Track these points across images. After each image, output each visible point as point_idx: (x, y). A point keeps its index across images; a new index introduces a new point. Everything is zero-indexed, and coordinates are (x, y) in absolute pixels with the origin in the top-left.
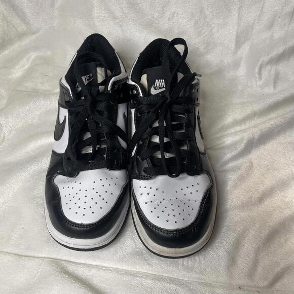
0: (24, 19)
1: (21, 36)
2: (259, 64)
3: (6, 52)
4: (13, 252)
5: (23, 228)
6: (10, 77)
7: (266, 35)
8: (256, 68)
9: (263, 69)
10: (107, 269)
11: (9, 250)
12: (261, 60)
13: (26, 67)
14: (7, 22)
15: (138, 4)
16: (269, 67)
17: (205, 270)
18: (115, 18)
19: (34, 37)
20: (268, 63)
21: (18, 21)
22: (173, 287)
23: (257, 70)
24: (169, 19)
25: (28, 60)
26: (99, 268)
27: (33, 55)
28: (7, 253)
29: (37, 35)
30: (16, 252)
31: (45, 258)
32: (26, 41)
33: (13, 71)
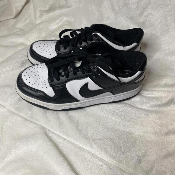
1: (61, 7)
3: (51, 14)
6: (49, 28)
10: (68, 141)
17: (122, 161)
18: (114, 10)
19: (67, 9)
24: (145, 16)
25: (61, 21)
26: (64, 139)
27: (65, 19)
28: (21, 116)
29: (69, 9)
32: (63, 11)
33: (52, 25)
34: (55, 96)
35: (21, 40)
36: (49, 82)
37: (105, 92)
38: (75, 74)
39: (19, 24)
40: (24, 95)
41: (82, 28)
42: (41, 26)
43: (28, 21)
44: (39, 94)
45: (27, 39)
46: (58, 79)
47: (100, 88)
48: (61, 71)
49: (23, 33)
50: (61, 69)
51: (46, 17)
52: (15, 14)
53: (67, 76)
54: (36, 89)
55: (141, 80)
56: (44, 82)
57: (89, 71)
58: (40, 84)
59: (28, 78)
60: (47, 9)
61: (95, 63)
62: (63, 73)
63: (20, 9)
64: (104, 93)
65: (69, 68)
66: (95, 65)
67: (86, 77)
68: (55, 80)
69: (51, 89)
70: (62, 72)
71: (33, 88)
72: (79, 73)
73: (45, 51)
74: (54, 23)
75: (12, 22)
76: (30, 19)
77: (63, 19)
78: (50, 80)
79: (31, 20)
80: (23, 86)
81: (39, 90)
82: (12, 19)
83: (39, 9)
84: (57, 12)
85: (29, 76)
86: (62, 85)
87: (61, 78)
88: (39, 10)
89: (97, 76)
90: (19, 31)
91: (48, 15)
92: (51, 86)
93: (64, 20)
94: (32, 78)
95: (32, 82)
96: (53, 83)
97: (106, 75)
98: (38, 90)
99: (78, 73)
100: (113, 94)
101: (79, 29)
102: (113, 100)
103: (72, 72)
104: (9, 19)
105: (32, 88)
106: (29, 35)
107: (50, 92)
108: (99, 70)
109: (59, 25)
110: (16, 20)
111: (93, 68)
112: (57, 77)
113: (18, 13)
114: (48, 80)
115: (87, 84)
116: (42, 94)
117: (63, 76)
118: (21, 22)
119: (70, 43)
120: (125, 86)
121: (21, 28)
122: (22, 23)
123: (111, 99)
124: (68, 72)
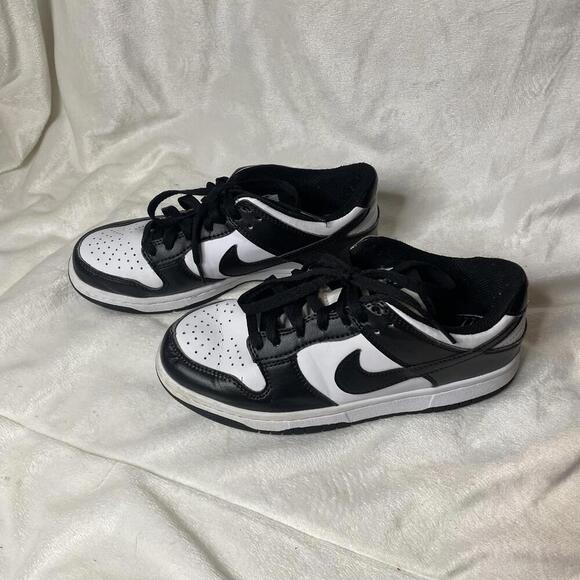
0: (158, 95)
1: (149, 120)
2: (527, 214)
3: (125, 141)
4: (75, 445)
5: (94, 412)
6: (124, 180)
7: (548, 165)
8: (522, 220)
9: (533, 223)
10: (202, 494)
11: (70, 440)
12: (532, 208)
13: (151, 168)
14: (132, 98)
15: (333, 93)
16: (545, 220)
17: (350, 528)
19: (169, 123)
20: (543, 214)
21: (149, 98)
22: (293, 543)
23: (522, 222)
24: (382, 119)
25: (154, 157)
26: (192, 490)
27: (165, 149)
28: (67, 443)
29: (175, 120)
30: (80, 444)
31: (117, 461)
32: (157, 128)
33: (130, 172)
34: (266, 388)
35: (47, 228)
36: (250, 350)
37: (412, 377)
38: (323, 325)
39: (37, 181)
40: (182, 388)
41: (209, 184)
42: (101, 180)
43: (61, 170)
44: (223, 384)
45: (65, 222)
46: (276, 342)
47: (395, 366)
48: (282, 318)
49: (51, 205)
50: (283, 313)
51: (111, 150)
52: (21, 156)
53: (301, 332)
54: (215, 371)
55: (514, 340)
56: (236, 349)
57: (363, 316)
58: (226, 356)
59: (192, 341)
60: (109, 129)
61: (378, 296)
62: (290, 325)
63: (34, 138)
64: (406, 379)
65: (305, 308)
66: (378, 300)
67: (353, 333)
68: (268, 345)
69: (255, 369)
70: (285, 321)
71: (207, 368)
72: (335, 323)
73: (114, 259)
74: (136, 166)
75: (16, 178)
76: (69, 163)
77: (159, 151)
78: (254, 343)
79: (70, 166)
80: (177, 362)
81: (223, 374)
82: (15, 169)
83: (89, 132)
84: (140, 135)
85: (194, 335)
86: (286, 357)
87: (284, 339)
88: (90, 137)
89: (385, 331)
90: (39, 202)
91: (115, 146)
92: (256, 360)
93: (163, 153)
94: (202, 339)
95: (203, 352)
96: (261, 354)
97: (411, 326)
98: (219, 373)
99: (331, 322)
100: (435, 384)
101: (201, 189)
102: (434, 401)
103: (315, 321)
104: (7, 172)
105: (203, 367)
106: (67, 209)
107: (253, 378)
108: (390, 315)
110: (26, 170)
111: (373, 309)
112: (273, 336)
113: (30, 151)
114: (248, 345)
115: (356, 354)
116: (231, 385)
117: (289, 331)
118: (42, 175)
119: (180, 230)
120: (467, 357)
121: (44, 191)
122: (45, 179)
123: (429, 399)
124: (304, 321)
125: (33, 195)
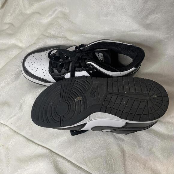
42: (32, 20)
43: (17, 12)
79: (20, 10)
90: (8, 28)
93: (58, 11)
109: (52, 17)
118: (9, 14)
125: (6, 24)
